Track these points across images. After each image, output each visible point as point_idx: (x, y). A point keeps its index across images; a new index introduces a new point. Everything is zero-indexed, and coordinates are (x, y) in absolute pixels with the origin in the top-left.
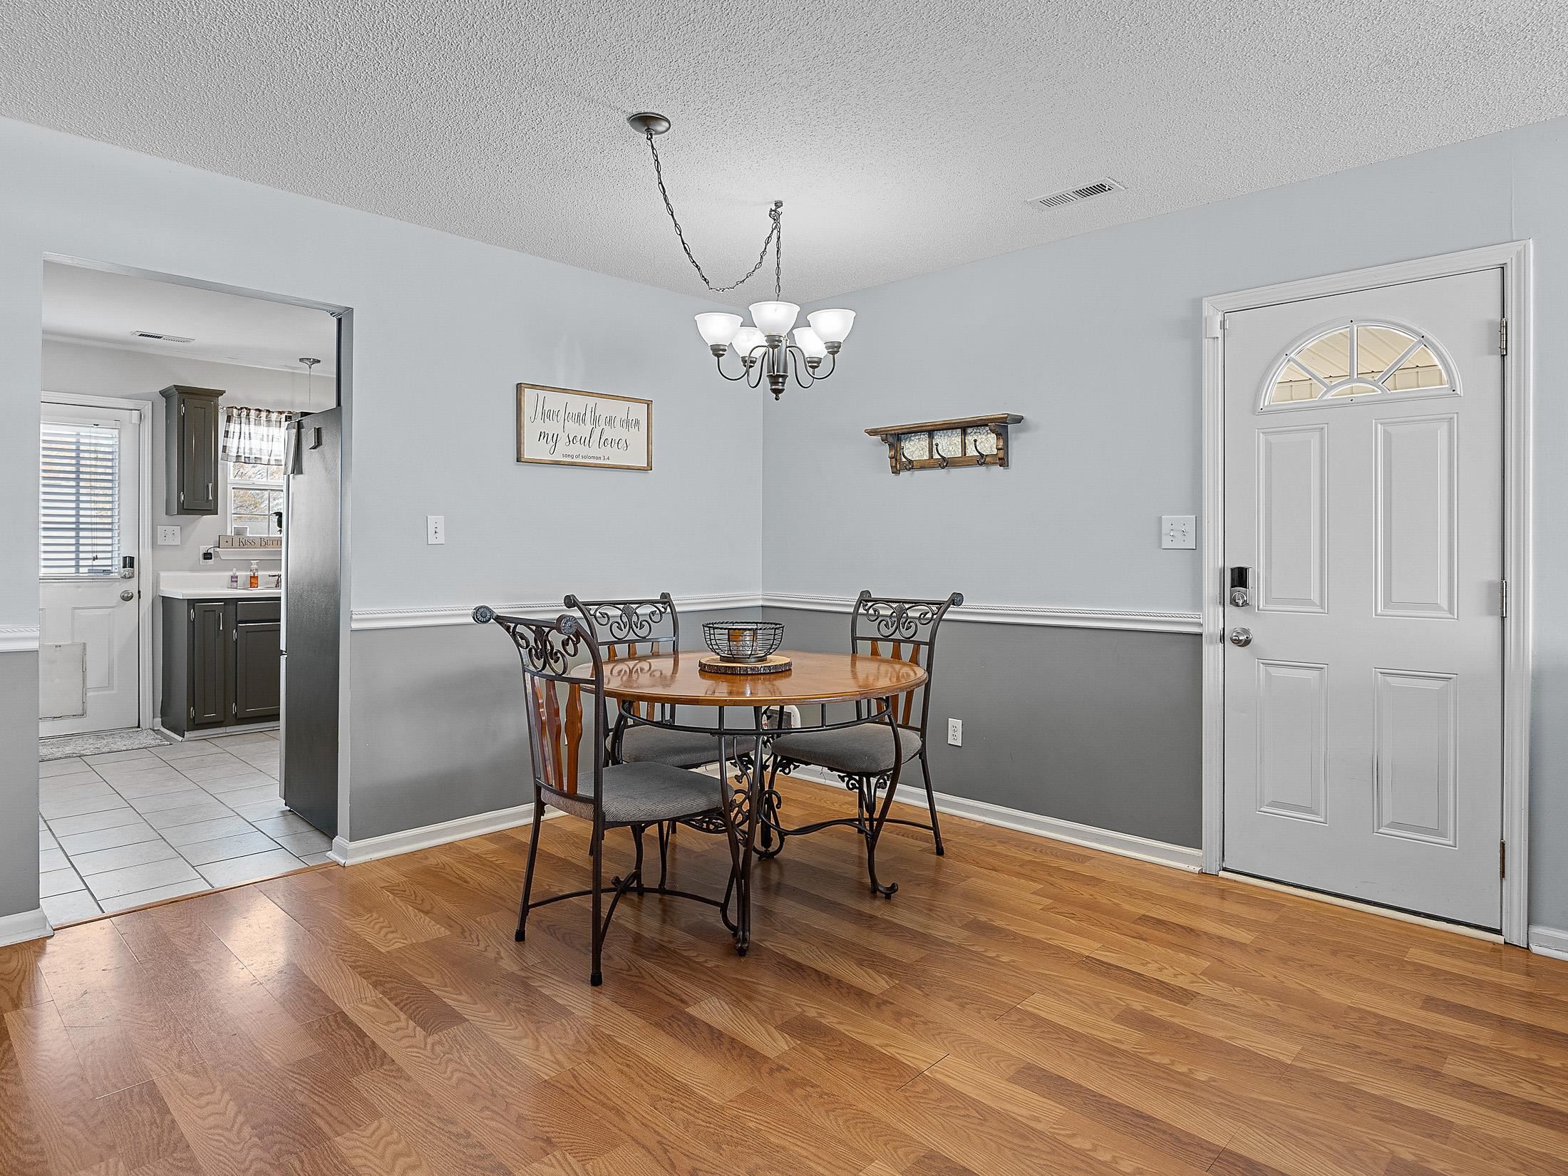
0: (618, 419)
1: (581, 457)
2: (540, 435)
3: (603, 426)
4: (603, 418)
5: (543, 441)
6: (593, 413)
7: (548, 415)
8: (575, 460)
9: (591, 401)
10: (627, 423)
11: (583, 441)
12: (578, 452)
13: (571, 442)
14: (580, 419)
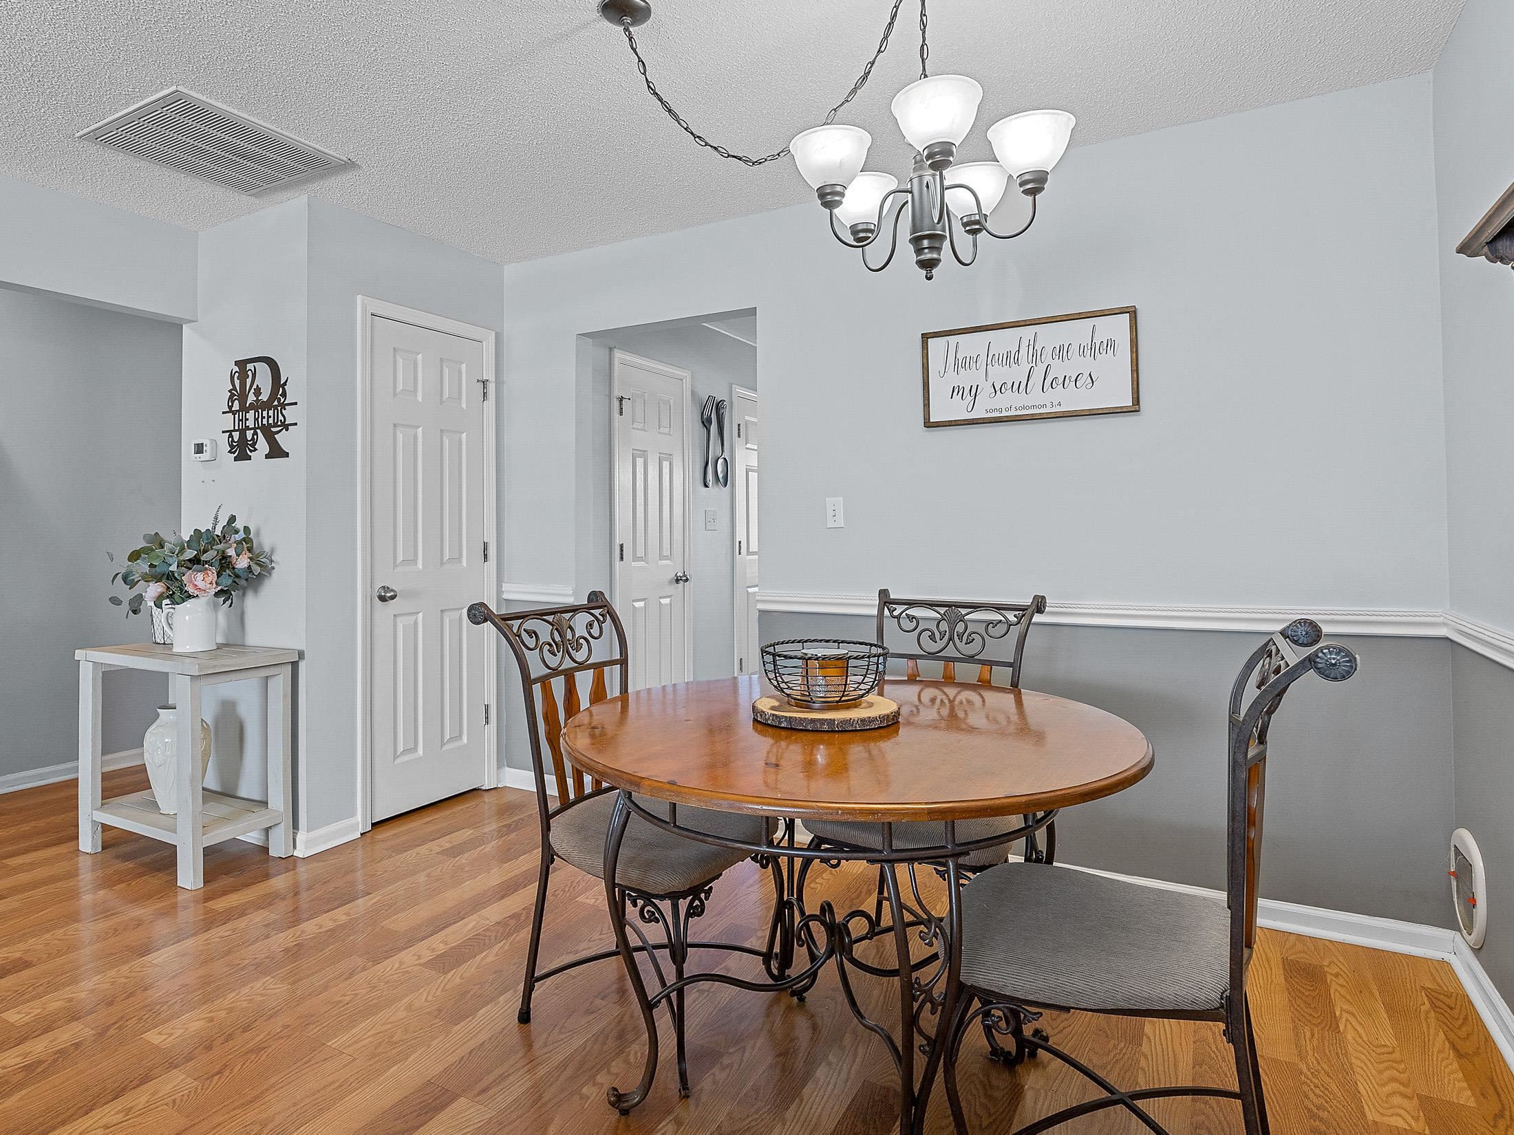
0: (1075, 347)
1: (1013, 408)
2: (953, 391)
3: (1049, 360)
4: (1048, 350)
5: (957, 398)
6: (1031, 347)
7: (962, 364)
8: (1004, 414)
9: (1028, 332)
10: (1093, 349)
11: (1016, 387)
12: (1009, 403)
13: (998, 392)
14: (1011, 359)
